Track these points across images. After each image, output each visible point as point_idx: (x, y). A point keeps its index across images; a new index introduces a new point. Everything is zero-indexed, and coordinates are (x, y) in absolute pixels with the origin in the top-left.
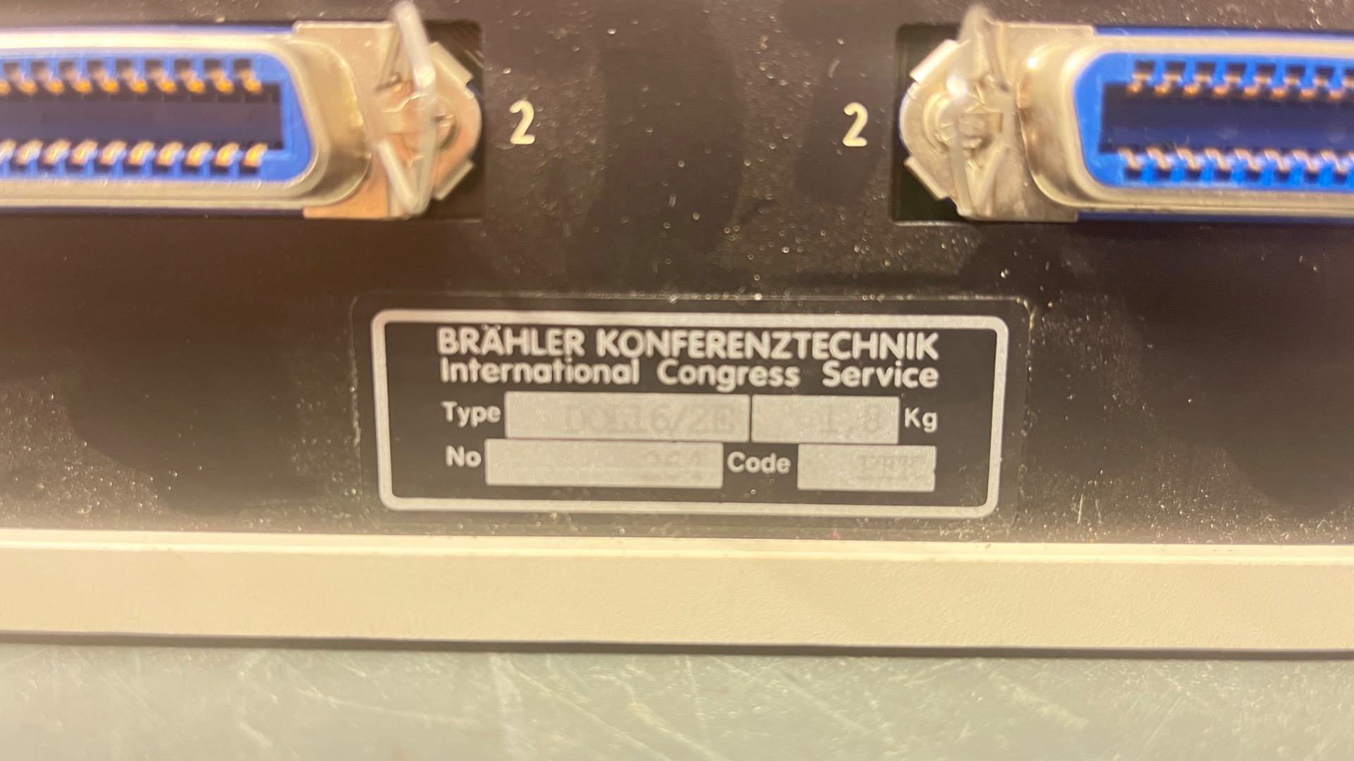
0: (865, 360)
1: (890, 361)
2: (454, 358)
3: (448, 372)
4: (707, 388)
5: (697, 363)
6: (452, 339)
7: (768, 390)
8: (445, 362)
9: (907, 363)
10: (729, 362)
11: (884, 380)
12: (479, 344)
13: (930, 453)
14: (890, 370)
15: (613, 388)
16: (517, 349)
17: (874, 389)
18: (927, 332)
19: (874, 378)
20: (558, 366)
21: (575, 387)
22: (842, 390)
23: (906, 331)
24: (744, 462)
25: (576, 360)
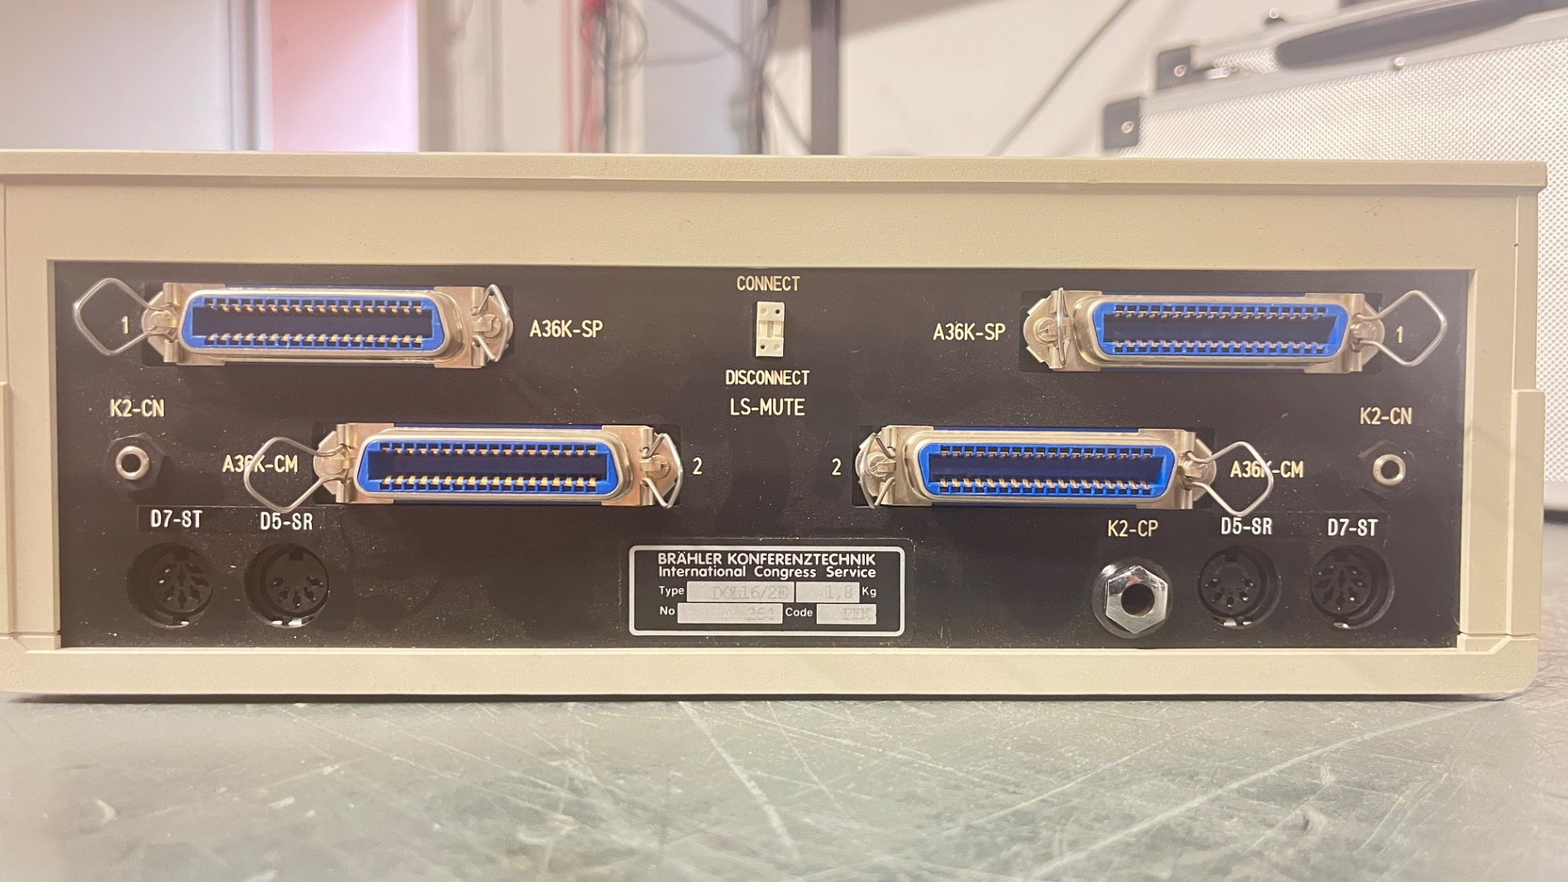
0: (844, 566)
1: (855, 566)
2: (665, 566)
3: (662, 572)
4: (776, 579)
5: (771, 567)
6: (664, 558)
7: (802, 579)
8: (661, 568)
9: (862, 567)
10: (785, 567)
11: (853, 575)
12: (676, 560)
13: (874, 607)
14: (855, 571)
15: (735, 579)
16: (692, 561)
17: (848, 579)
18: (870, 553)
19: (848, 573)
20: (710, 569)
21: (717, 579)
22: (834, 579)
23: (861, 553)
24: (792, 612)
25: (718, 566)
